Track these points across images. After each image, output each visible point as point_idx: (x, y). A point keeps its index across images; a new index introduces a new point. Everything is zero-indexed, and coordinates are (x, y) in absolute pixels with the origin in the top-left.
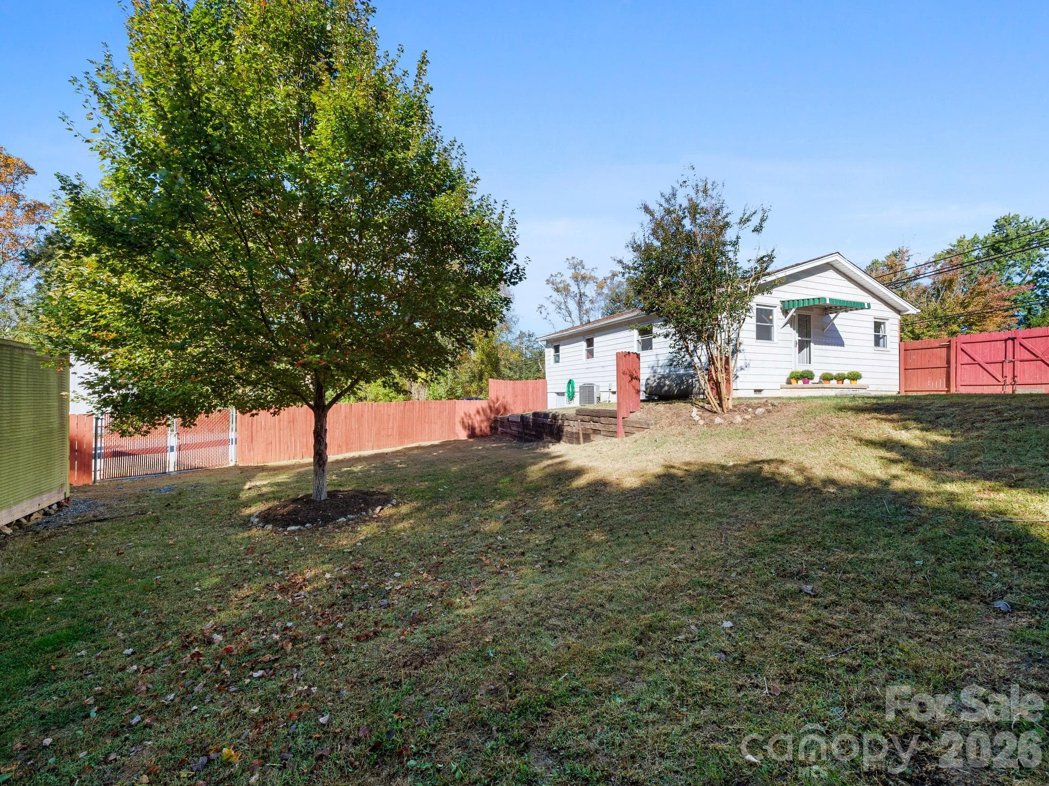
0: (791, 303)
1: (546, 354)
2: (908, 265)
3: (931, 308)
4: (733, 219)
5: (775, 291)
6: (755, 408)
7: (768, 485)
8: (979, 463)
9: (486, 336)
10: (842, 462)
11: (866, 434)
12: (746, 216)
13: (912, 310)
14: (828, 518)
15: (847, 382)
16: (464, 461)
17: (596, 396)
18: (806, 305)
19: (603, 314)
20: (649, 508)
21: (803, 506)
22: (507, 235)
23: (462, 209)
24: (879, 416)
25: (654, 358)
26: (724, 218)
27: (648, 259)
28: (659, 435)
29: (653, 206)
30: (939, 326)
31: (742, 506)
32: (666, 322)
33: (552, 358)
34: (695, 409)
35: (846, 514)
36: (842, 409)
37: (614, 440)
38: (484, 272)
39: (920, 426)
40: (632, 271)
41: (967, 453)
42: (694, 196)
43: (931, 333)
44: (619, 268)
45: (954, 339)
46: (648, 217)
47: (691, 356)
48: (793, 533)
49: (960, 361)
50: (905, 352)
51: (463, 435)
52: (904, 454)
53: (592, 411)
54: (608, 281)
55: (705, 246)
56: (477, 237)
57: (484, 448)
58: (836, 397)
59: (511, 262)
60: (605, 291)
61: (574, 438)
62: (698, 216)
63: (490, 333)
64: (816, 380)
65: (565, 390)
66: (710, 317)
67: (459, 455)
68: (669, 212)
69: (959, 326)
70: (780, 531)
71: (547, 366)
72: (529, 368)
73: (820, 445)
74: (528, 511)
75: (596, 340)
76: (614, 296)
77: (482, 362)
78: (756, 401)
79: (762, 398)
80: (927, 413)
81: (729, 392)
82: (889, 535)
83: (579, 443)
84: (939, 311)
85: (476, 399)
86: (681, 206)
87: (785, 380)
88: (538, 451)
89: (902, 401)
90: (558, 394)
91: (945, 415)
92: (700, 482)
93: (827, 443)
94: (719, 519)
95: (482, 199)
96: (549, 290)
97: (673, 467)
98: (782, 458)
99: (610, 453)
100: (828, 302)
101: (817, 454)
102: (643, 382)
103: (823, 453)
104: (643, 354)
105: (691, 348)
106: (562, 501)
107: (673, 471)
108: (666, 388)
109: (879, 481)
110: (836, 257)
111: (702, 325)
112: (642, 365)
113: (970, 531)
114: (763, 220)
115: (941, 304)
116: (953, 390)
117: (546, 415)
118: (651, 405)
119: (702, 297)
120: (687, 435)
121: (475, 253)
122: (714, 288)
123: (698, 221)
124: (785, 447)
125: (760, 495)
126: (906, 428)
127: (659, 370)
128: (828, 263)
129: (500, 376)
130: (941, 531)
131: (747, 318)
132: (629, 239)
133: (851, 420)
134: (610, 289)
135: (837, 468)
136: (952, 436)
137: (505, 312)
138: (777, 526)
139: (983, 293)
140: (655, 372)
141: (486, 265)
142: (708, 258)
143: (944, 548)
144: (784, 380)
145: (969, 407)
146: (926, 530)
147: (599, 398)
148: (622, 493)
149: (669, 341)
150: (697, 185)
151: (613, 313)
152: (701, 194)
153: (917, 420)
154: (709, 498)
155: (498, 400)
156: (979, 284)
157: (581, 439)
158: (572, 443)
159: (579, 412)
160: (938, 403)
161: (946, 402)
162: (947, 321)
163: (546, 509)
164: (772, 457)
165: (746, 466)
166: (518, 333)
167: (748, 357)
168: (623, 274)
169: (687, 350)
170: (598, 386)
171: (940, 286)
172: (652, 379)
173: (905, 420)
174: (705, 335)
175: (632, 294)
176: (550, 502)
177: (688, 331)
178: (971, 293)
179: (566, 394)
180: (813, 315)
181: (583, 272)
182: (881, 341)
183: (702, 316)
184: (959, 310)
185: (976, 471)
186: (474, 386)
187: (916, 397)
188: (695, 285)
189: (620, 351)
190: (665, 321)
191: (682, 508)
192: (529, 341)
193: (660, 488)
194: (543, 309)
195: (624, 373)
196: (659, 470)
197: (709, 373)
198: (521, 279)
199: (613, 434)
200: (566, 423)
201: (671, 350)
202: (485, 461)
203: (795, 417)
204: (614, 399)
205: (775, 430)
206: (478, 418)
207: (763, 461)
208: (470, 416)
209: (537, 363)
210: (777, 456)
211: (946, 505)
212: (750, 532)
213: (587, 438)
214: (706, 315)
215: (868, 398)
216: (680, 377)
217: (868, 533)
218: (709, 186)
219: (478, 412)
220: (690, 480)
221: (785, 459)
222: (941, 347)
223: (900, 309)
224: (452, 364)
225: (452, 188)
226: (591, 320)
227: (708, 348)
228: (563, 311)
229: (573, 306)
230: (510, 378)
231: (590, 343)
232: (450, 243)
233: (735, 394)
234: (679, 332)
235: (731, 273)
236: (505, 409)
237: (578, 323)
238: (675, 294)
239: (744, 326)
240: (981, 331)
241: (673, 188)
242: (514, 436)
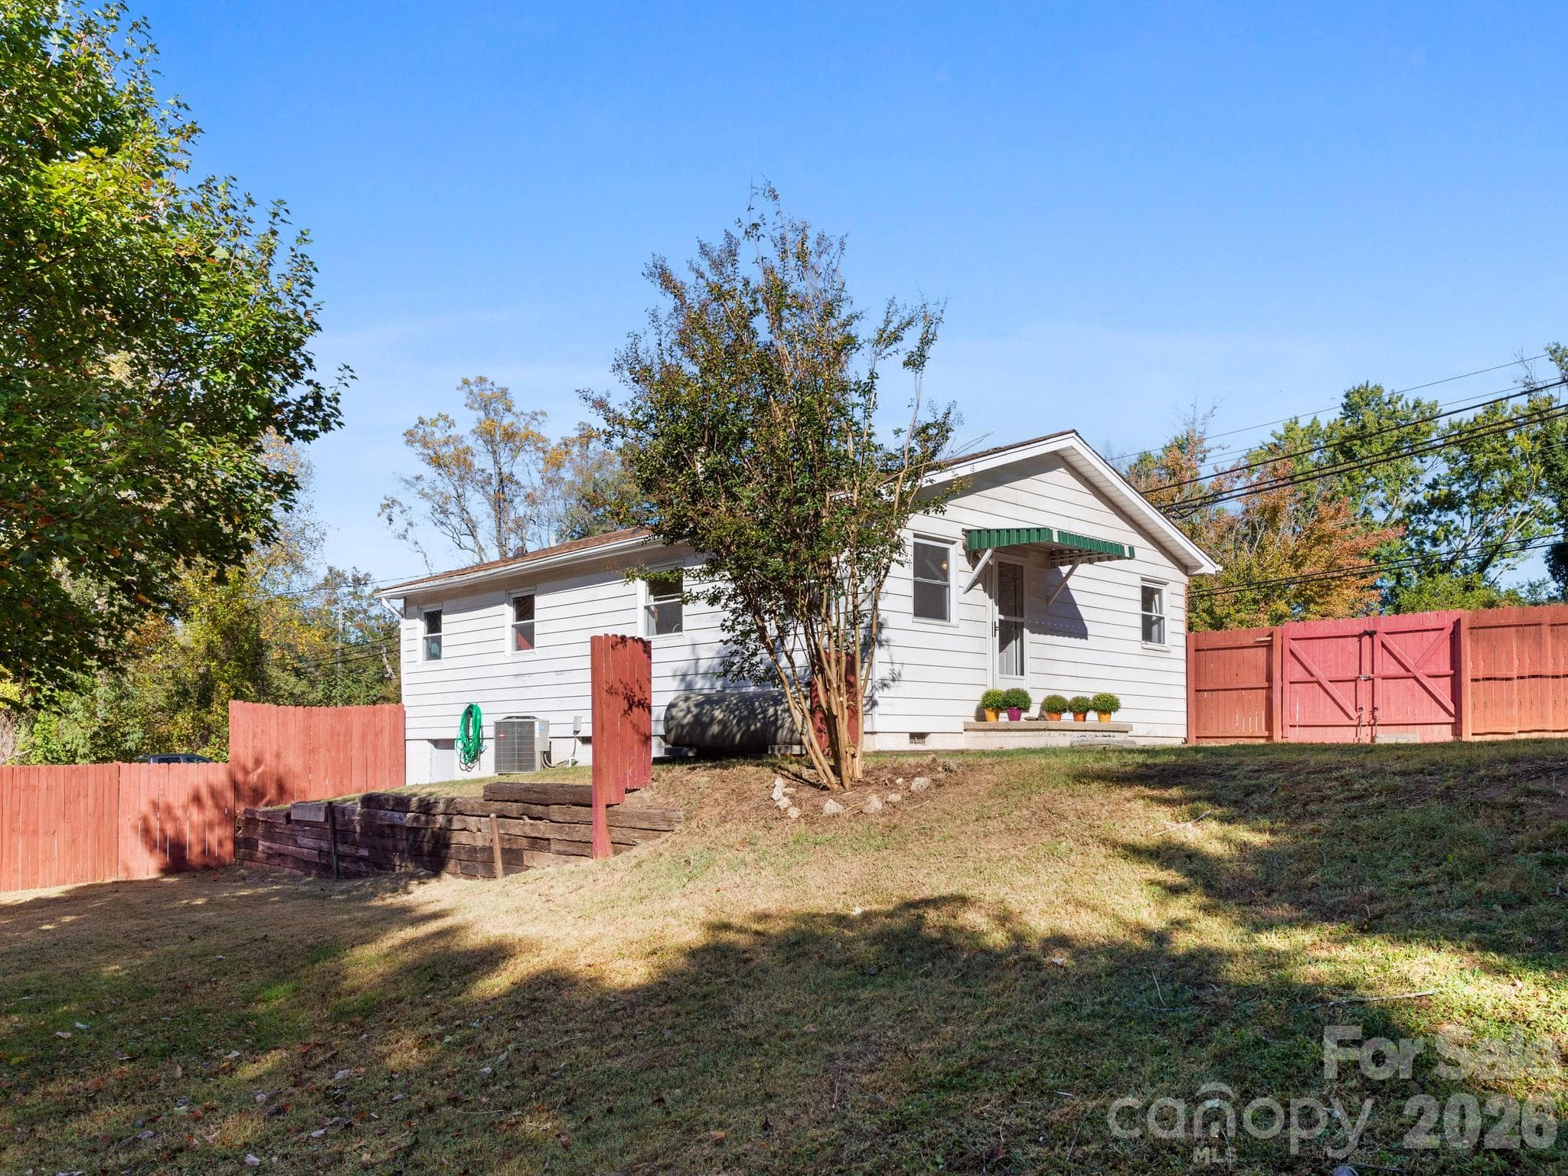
0: (985, 536)
1: (404, 636)
2: (1205, 470)
3: (1243, 564)
4: (865, 330)
5: (952, 508)
6: (909, 777)
7: (934, 956)
8: (1315, 885)
9: (221, 579)
10: (1080, 895)
11: (1123, 832)
12: (891, 328)
13: (1209, 568)
14: (1052, 1023)
15: (1092, 716)
16: (145, 943)
17: (539, 747)
18: (1014, 542)
19: (561, 534)
20: (668, 1034)
21: (1003, 999)
22: (287, 300)
23: (143, 207)
24: (1148, 792)
25: (686, 653)
26: (844, 325)
27: (670, 404)
28: (694, 848)
29: (683, 276)
30: (1255, 601)
31: (878, 1010)
32: (714, 567)
33: (420, 646)
34: (779, 782)
35: (1085, 1012)
36: (1083, 777)
37: (586, 863)
38: (212, 396)
39: (1218, 812)
40: (631, 432)
41: (1295, 867)
42: (777, 263)
43: (1243, 615)
44: (599, 423)
45: (1278, 630)
46: (668, 303)
47: (771, 652)
48: (982, 1065)
49: (1288, 678)
50: (1197, 653)
51: (145, 866)
52: (1191, 874)
53: (528, 789)
54: (575, 450)
55: (799, 387)
56: (189, 295)
57: (211, 903)
58: (1072, 750)
59: (296, 376)
60: (567, 474)
61: (479, 864)
62: (785, 313)
63: (231, 572)
64: (1034, 711)
65: (454, 732)
66: (814, 559)
67: (131, 924)
68: (719, 295)
69: (1288, 603)
70: (956, 1063)
71: (405, 668)
72: (354, 673)
73: (1039, 860)
74: (340, 1075)
75: (540, 601)
76: (590, 489)
77: (211, 652)
78: (912, 760)
79: (926, 753)
80: (1231, 784)
81: (855, 740)
82: (1161, 1051)
83: (491, 875)
84: (1256, 571)
85: (190, 759)
86: (747, 283)
87: (973, 712)
88: (377, 902)
89: (1188, 759)
90: (437, 743)
91: (1260, 789)
92: (788, 960)
93: (1052, 854)
94: (828, 1048)
95: (208, 186)
96: (413, 462)
97: (726, 927)
98: (963, 891)
99: (573, 899)
100: (1056, 539)
101: (1032, 880)
102: (658, 712)
103: (1044, 878)
104: (658, 641)
105: (772, 631)
106: (440, 1037)
107: (729, 936)
108: (715, 729)
109: (1146, 933)
110: (1070, 442)
111: (794, 577)
112: (656, 670)
113: (1298, 1027)
114: (926, 341)
115: (1259, 555)
116: (1277, 738)
117: (401, 803)
118: (679, 771)
119: (795, 509)
120: (761, 844)
121: (185, 338)
122: (823, 490)
123: (787, 326)
124: (970, 865)
125: (917, 982)
126: (1196, 816)
127: (700, 683)
128: (1055, 453)
129: (266, 692)
130: (1250, 1033)
131: (894, 566)
132: (623, 345)
133: (1098, 801)
134: (579, 471)
135: (1070, 908)
136: (1273, 832)
137: (278, 513)
138: (950, 1052)
139: (1323, 540)
140: (689, 688)
141: (220, 377)
142: (809, 417)
143: (1254, 1069)
144: (971, 710)
145: (1298, 772)
146: (1225, 1034)
147: (547, 755)
148: (602, 1002)
149: (721, 614)
150: (783, 238)
151: (586, 533)
152: (792, 261)
153: (1215, 800)
154: (805, 997)
155: (258, 762)
156: (1320, 521)
157: (499, 865)
158: (472, 876)
159: (494, 793)
160: (1252, 763)
161: (1262, 760)
162: (1270, 591)
163: (392, 1063)
164: (944, 891)
165: (890, 915)
166: (322, 573)
167: (899, 655)
168: (610, 436)
169: (763, 637)
170: (546, 724)
171: (1256, 518)
172: (682, 705)
173: (1193, 800)
174: (802, 602)
175: (633, 488)
176: (407, 1041)
177: (764, 589)
178: (1308, 538)
179: (459, 745)
180: (1029, 565)
181: (508, 419)
182: (1155, 628)
183: (795, 555)
184: (1288, 571)
185: (1309, 903)
186: (184, 720)
187: (1213, 751)
188: (780, 479)
189: (600, 633)
190: (711, 562)
191: (744, 1027)
192: (354, 595)
193: (695, 982)
194: (396, 510)
195: (611, 691)
196: (694, 937)
197: (813, 696)
198: (326, 426)
199: (582, 848)
200: (456, 824)
201: (726, 636)
202: (214, 939)
203: (990, 796)
204: (585, 755)
205: (951, 828)
206: (195, 815)
207: (927, 902)
208: (169, 810)
209: (377, 658)
210: (953, 889)
211: (1260, 977)
212: (895, 1072)
213: (514, 860)
214: (805, 555)
215: (1131, 751)
216: (747, 700)
217: (1125, 1049)
218: (810, 244)
219: (197, 799)
220: (764, 958)
221: (969, 893)
222: (1258, 645)
223: (1188, 561)
224: (106, 660)
225: (112, 143)
226: (531, 547)
227: (810, 634)
228: (454, 520)
229: (478, 505)
230: (297, 700)
231: (525, 609)
232: (102, 302)
233: (869, 744)
234: (745, 591)
235: (858, 458)
236: (282, 790)
237: (493, 555)
238: (734, 497)
239: (889, 584)
240: (1323, 616)
241: (729, 236)
242: (306, 865)
